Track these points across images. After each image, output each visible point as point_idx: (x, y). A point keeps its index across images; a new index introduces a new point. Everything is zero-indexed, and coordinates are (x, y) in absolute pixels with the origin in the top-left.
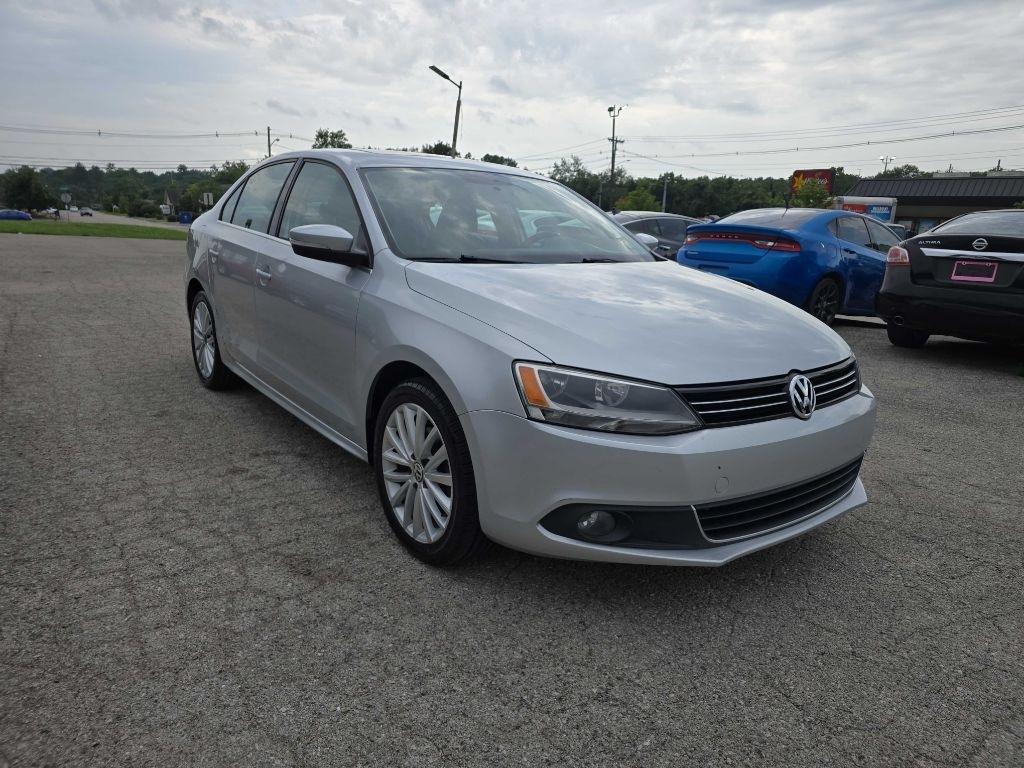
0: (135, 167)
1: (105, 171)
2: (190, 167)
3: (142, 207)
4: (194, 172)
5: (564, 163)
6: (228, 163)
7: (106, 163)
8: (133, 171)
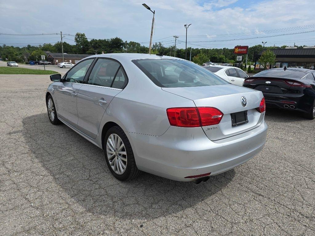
0: (13, 46)
1: (2, 47)
2: (32, 45)
3: (16, 59)
4: (33, 47)
5: (156, 44)
6: (45, 44)
7: (3, 44)
8: (12, 47)
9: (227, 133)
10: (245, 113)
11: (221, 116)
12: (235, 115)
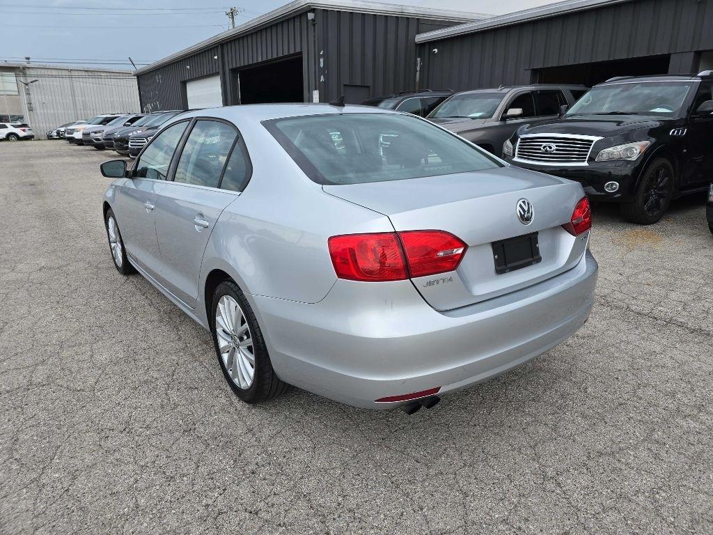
9: (481, 290)
10: (530, 238)
11: (460, 251)
12: (503, 245)
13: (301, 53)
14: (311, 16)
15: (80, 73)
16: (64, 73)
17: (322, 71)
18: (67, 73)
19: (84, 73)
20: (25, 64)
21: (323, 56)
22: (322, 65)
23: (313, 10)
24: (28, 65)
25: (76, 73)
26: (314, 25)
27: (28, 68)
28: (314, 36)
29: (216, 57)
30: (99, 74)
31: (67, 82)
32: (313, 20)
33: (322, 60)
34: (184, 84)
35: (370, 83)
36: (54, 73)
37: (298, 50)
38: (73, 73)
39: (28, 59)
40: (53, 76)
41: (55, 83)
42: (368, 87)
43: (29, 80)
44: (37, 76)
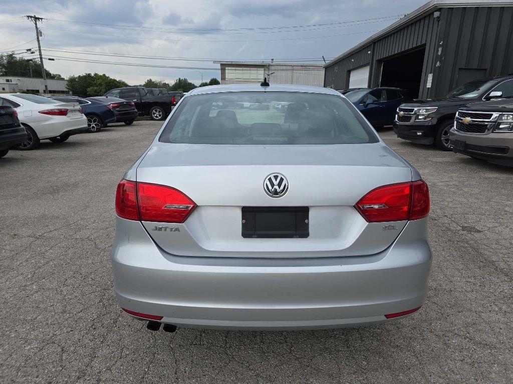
13: (425, 45)
14: (437, 14)
15: (298, 68)
16: (289, 68)
17: (439, 58)
18: (291, 68)
19: (300, 67)
20: (271, 63)
21: (442, 46)
22: (439, 53)
23: (440, 10)
24: (273, 64)
25: (296, 68)
26: (439, 21)
27: (271, 65)
28: (437, 30)
29: (369, 52)
30: (309, 68)
31: (290, 73)
32: (438, 18)
33: (440, 49)
34: (349, 72)
35: (487, 66)
36: (284, 68)
37: (424, 42)
38: (294, 68)
39: (272, 60)
40: (283, 70)
41: (283, 74)
42: (486, 70)
43: (270, 72)
44: (275, 70)
